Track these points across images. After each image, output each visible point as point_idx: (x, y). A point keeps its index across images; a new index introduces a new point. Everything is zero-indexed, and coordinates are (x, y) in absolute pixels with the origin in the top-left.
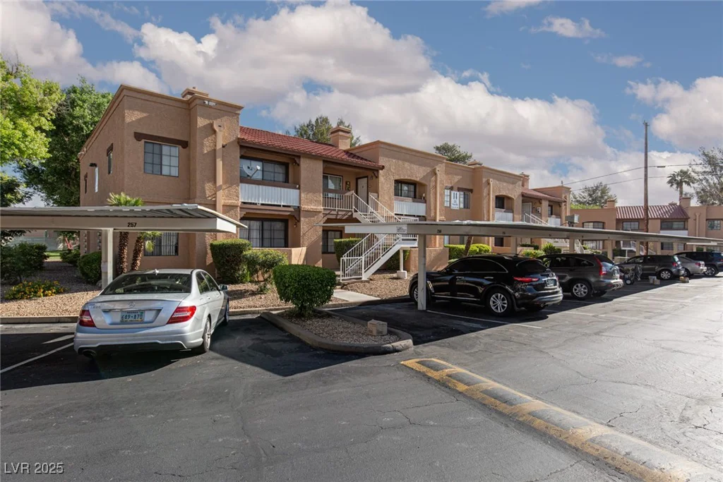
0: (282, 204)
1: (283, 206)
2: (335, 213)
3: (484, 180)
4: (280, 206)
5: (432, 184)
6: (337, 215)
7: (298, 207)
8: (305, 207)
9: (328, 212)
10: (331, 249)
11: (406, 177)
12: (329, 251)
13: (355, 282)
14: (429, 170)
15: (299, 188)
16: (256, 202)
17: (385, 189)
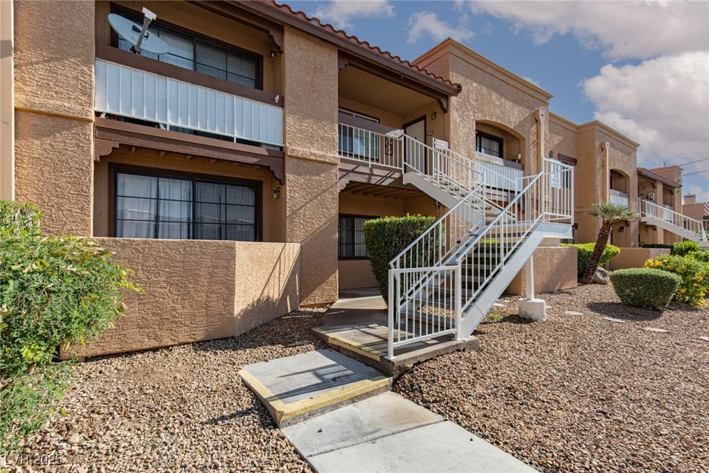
0: (236, 135)
1: (239, 141)
2: (367, 170)
3: (597, 143)
4: (230, 139)
5: (533, 138)
6: (371, 174)
7: (281, 148)
8: (296, 148)
9: (351, 167)
10: (360, 248)
11: (494, 120)
12: (356, 254)
13: (440, 354)
14: (527, 113)
15: (281, 104)
16: (156, 120)
17: (462, 135)
